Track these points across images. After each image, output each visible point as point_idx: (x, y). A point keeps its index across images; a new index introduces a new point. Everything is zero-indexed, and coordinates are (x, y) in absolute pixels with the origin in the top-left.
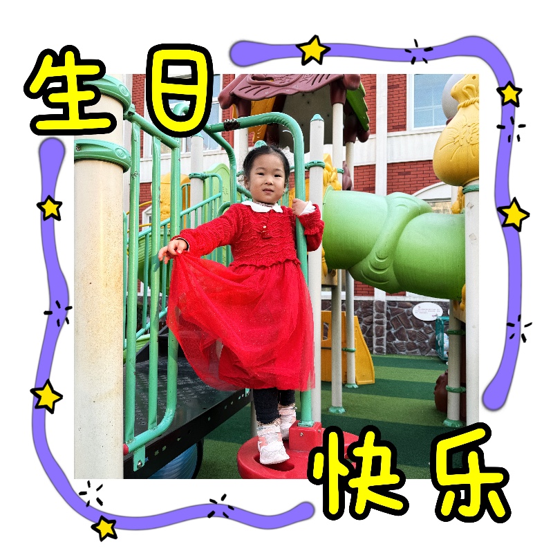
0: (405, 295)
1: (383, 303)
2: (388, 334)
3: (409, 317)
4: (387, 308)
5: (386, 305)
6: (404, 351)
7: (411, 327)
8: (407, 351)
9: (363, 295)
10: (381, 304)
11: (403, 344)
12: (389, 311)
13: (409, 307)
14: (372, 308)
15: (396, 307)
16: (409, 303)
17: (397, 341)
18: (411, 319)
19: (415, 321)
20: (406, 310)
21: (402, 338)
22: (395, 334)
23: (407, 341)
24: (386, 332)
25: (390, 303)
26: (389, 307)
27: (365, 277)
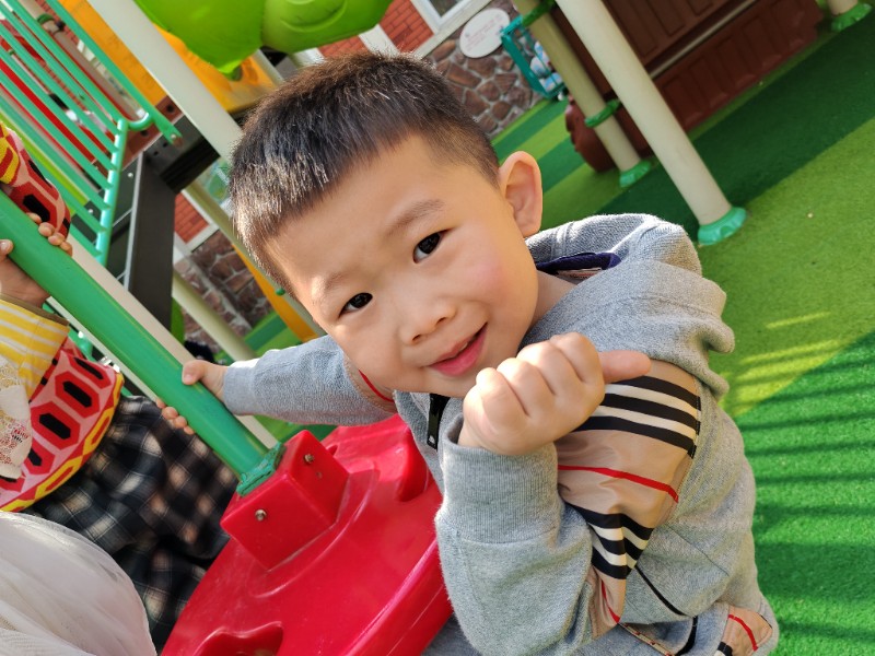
3: (465, 66)
7: (479, 80)
11: (486, 116)
13: (452, 49)
16: (448, 44)
18: (470, 68)
19: (477, 65)
20: (451, 58)
21: (480, 108)
23: (489, 106)
27: (300, 30)
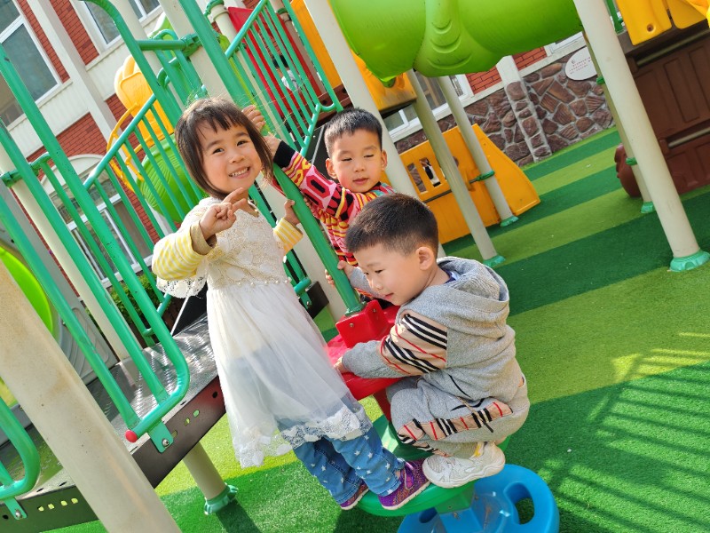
0: (545, 55)
1: (519, 83)
2: (544, 126)
3: (565, 85)
4: (528, 88)
5: (523, 85)
6: (577, 136)
7: (574, 98)
8: (581, 134)
9: (485, 87)
10: (516, 86)
11: (570, 127)
12: (533, 91)
13: (559, 70)
14: (507, 99)
15: (541, 80)
16: (556, 65)
17: (561, 128)
18: (568, 87)
19: (575, 86)
20: (555, 77)
21: (567, 120)
22: (555, 118)
23: (575, 120)
24: (539, 123)
25: (528, 79)
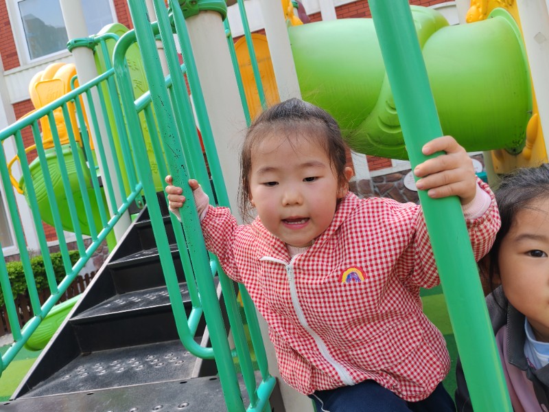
0: (390, 165)
1: (369, 181)
3: (402, 191)
4: (374, 187)
5: (372, 184)
10: (366, 183)
12: (377, 189)
13: (399, 179)
15: (384, 183)
16: (398, 175)
18: (404, 193)
19: (409, 194)
20: (396, 184)
25: (377, 179)
26: (376, 184)
27: (375, 144)
